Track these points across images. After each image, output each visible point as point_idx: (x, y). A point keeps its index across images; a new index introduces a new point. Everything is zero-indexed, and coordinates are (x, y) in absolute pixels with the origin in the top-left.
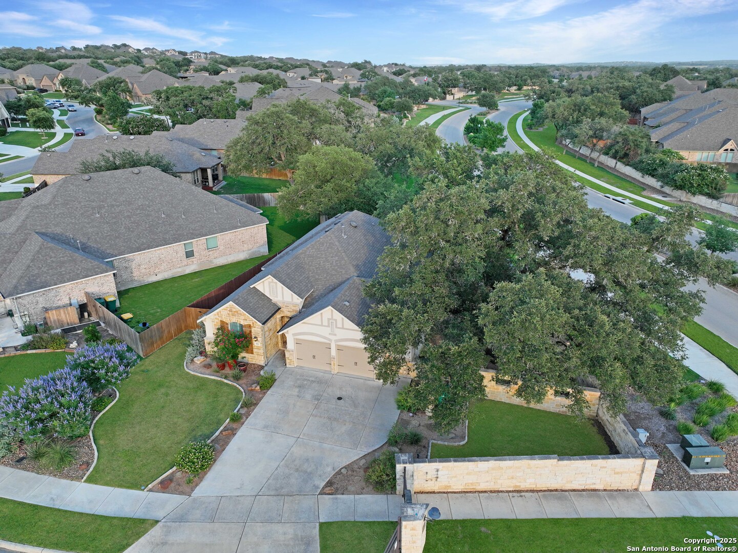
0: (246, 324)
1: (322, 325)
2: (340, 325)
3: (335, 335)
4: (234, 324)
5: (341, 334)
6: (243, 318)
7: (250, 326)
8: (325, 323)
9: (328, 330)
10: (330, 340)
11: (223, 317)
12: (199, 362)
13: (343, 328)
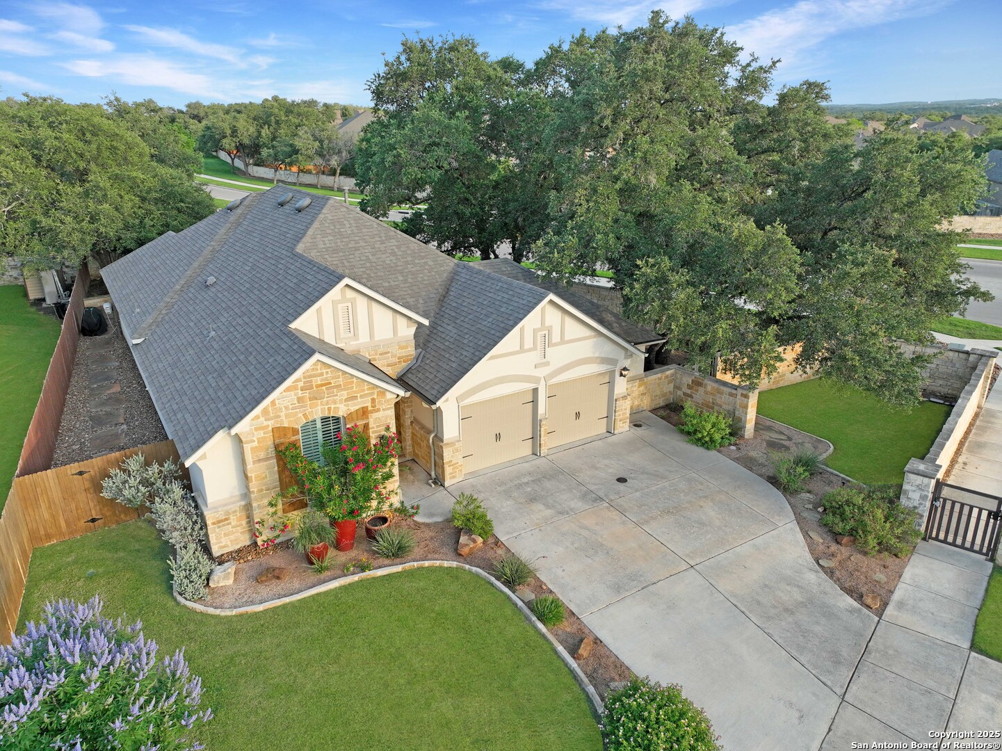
0: (353, 409)
1: (522, 350)
2: (556, 338)
3: (547, 364)
4: (309, 427)
5: (558, 356)
6: (345, 394)
7: (364, 412)
8: (528, 344)
9: (535, 356)
10: (537, 380)
11: (282, 414)
12: (230, 582)
13: (563, 341)
